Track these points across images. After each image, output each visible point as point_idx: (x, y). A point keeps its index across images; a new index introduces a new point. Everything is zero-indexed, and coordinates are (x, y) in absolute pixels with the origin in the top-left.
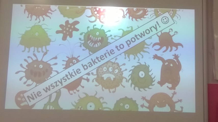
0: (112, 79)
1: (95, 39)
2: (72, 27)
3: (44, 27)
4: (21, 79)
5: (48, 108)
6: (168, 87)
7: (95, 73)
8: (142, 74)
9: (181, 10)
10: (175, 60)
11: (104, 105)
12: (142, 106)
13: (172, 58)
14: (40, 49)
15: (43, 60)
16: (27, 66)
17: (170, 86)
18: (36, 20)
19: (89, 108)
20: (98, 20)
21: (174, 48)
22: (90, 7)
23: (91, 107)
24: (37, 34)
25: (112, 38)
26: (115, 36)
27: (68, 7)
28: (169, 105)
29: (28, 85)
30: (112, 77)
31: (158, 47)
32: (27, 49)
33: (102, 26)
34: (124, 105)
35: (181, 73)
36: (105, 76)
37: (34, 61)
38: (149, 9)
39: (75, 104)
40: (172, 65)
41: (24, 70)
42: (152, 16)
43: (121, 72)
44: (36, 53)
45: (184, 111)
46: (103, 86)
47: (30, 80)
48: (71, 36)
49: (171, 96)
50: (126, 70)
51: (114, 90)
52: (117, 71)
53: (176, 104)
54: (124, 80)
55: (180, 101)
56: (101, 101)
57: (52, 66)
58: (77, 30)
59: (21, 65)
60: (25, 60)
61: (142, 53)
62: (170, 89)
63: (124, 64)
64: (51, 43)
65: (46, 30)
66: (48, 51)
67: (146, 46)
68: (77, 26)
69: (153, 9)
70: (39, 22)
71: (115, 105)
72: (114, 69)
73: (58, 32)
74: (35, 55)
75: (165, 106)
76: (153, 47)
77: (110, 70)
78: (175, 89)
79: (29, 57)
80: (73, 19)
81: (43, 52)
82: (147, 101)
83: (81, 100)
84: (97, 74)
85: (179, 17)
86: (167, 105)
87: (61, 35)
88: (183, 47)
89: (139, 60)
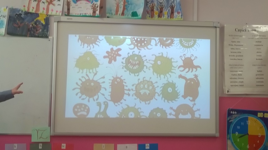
0: (148, 94)
1: (134, 62)
2: (116, 53)
3: (93, 53)
4: (77, 94)
5: (99, 116)
6: (189, 99)
7: (134, 89)
8: (170, 90)
9: (200, 40)
10: (195, 78)
11: (141, 114)
12: (170, 114)
13: (193, 77)
14: (91, 71)
15: (94, 79)
16: (81, 84)
17: (191, 98)
18: (87, 47)
19: (130, 116)
20: (136, 47)
21: (194, 70)
22: (130, 37)
23: (131, 115)
24: (88, 59)
25: (147, 62)
26: (149, 60)
27: (112, 37)
28: (190, 113)
29: (83, 99)
30: (148, 92)
31: (182, 69)
32: (81, 71)
33: (139, 52)
34: (156, 114)
35: (199, 89)
36: (142, 92)
37: (86, 80)
38: (175, 39)
39: (119, 113)
40: (192, 83)
41: (79, 87)
42: (177, 44)
43: (154, 88)
44: (88, 73)
45: (202, 117)
46: (140, 99)
47: (84, 95)
48: (115, 60)
49: (192, 106)
50: (158, 86)
51: (149, 102)
52: (151, 87)
53: (195, 113)
54: (157, 95)
55: (199, 110)
56: (139, 110)
57: (100, 84)
58: (120, 55)
59: (77, 83)
60: (80, 79)
61: (170, 73)
62: (191, 101)
63: (156, 82)
64: (100, 66)
65: (95, 55)
66: (98, 72)
67: (173, 68)
68: (120, 53)
69: (179, 39)
70: (90, 49)
71: (150, 113)
72: (148, 86)
73: (105, 57)
74: (87, 75)
75: (187, 114)
76: (178, 69)
77: (146, 86)
78: (195, 101)
79: (82, 77)
80: (116, 46)
81: (93, 73)
82: (174, 110)
83: (124, 110)
84: (136, 90)
85: (198, 45)
86: (189, 113)
87: (107, 60)
88: (201, 69)
89: (168, 79)
